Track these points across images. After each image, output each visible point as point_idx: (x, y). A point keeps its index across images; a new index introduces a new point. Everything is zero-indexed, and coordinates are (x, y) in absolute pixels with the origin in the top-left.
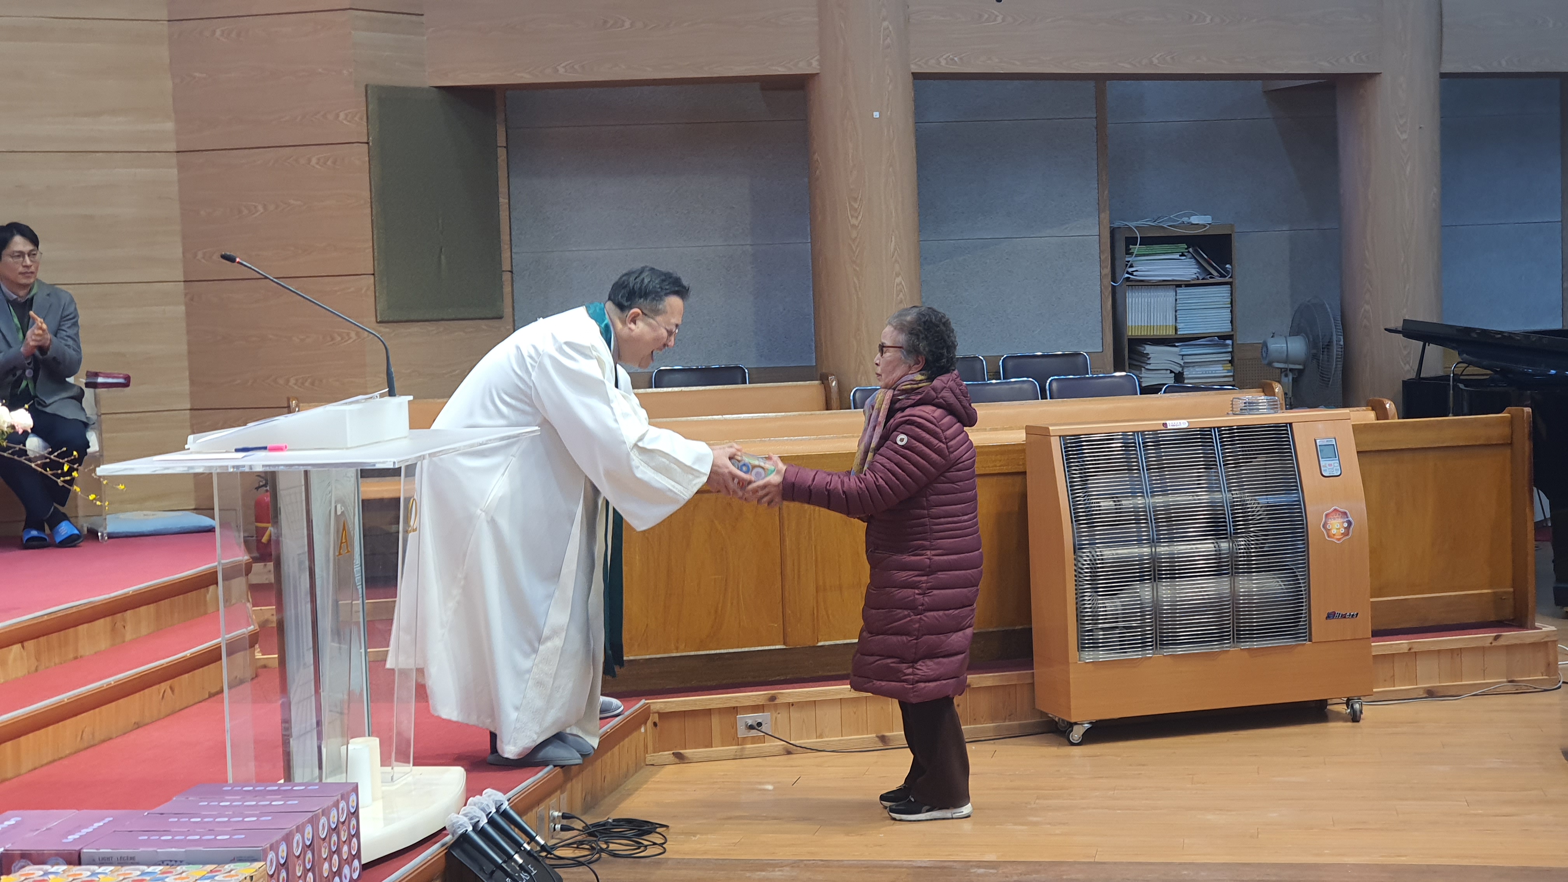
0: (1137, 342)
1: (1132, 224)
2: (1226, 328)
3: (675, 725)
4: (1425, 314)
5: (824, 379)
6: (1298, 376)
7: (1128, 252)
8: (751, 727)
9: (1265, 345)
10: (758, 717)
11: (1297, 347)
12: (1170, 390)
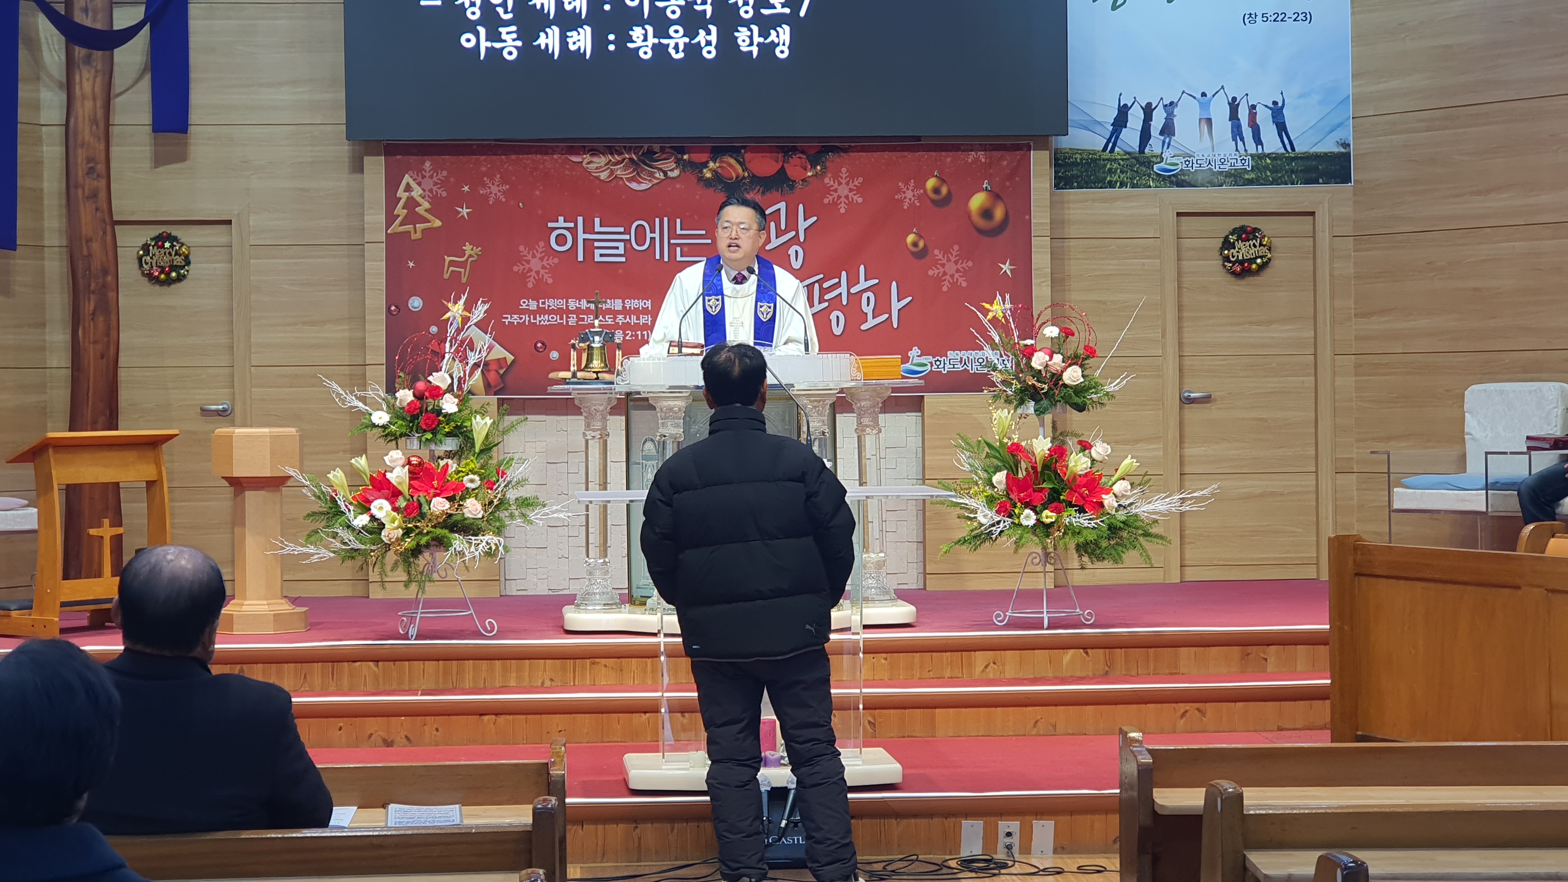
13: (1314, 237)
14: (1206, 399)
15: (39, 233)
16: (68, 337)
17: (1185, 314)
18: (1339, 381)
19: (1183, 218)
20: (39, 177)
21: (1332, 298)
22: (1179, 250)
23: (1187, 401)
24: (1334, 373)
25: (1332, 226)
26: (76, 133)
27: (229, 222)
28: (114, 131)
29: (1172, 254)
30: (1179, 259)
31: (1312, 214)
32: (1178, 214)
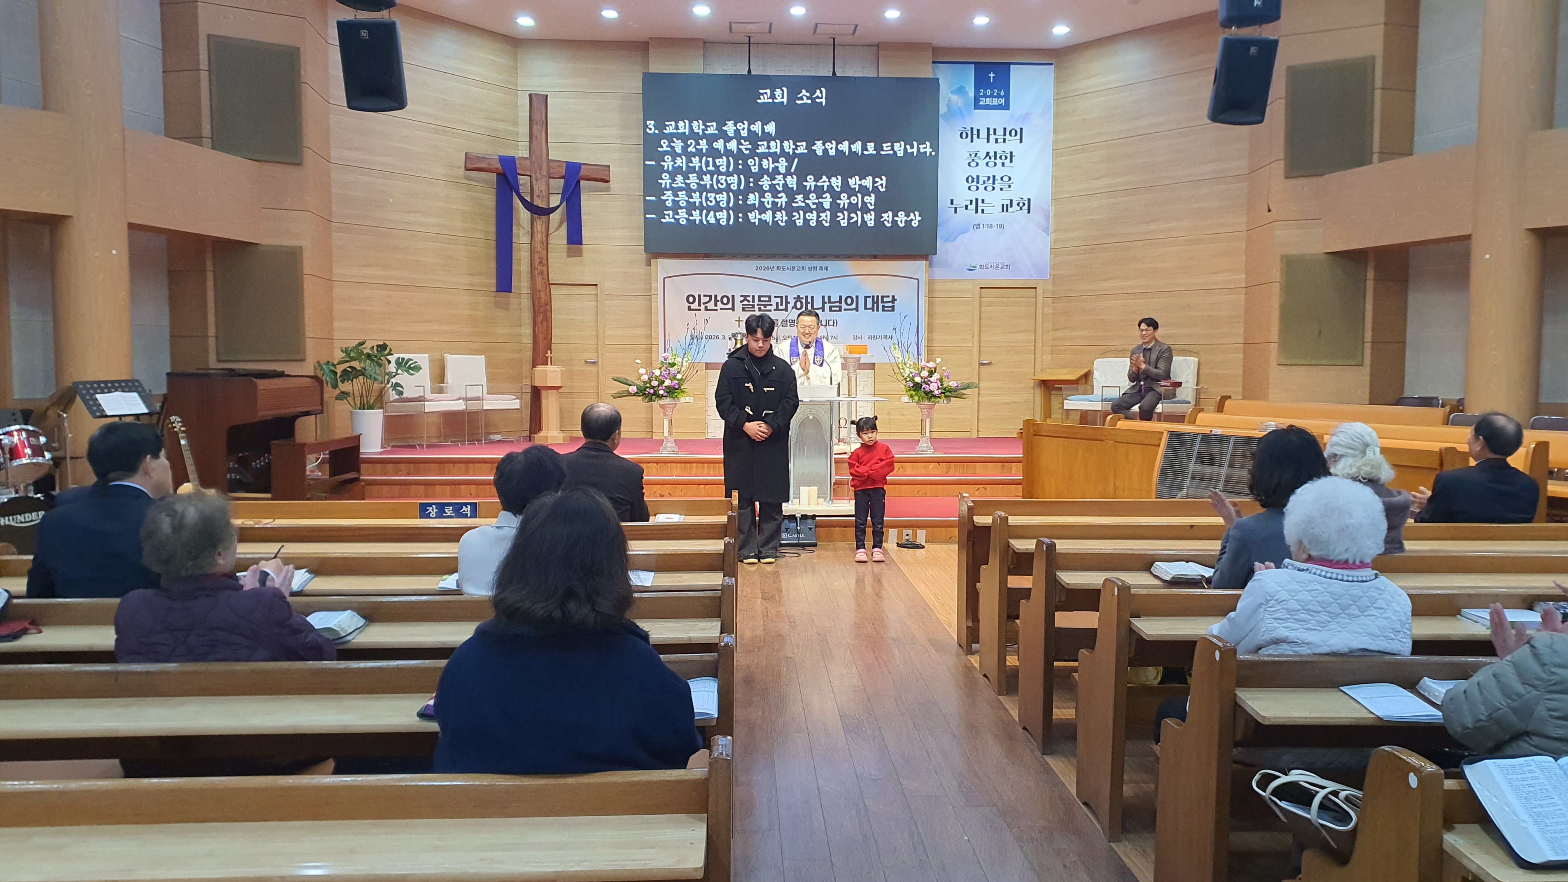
13: (1036, 298)
14: (990, 364)
15: (520, 288)
16: (531, 331)
17: (982, 329)
18: (1044, 357)
19: (983, 290)
20: (519, 265)
21: (1043, 323)
22: (980, 302)
23: (982, 364)
24: (1042, 354)
25: (1043, 293)
26: (534, 248)
27: (596, 285)
28: (550, 246)
29: (977, 304)
30: (980, 306)
31: (1036, 288)
32: (981, 288)
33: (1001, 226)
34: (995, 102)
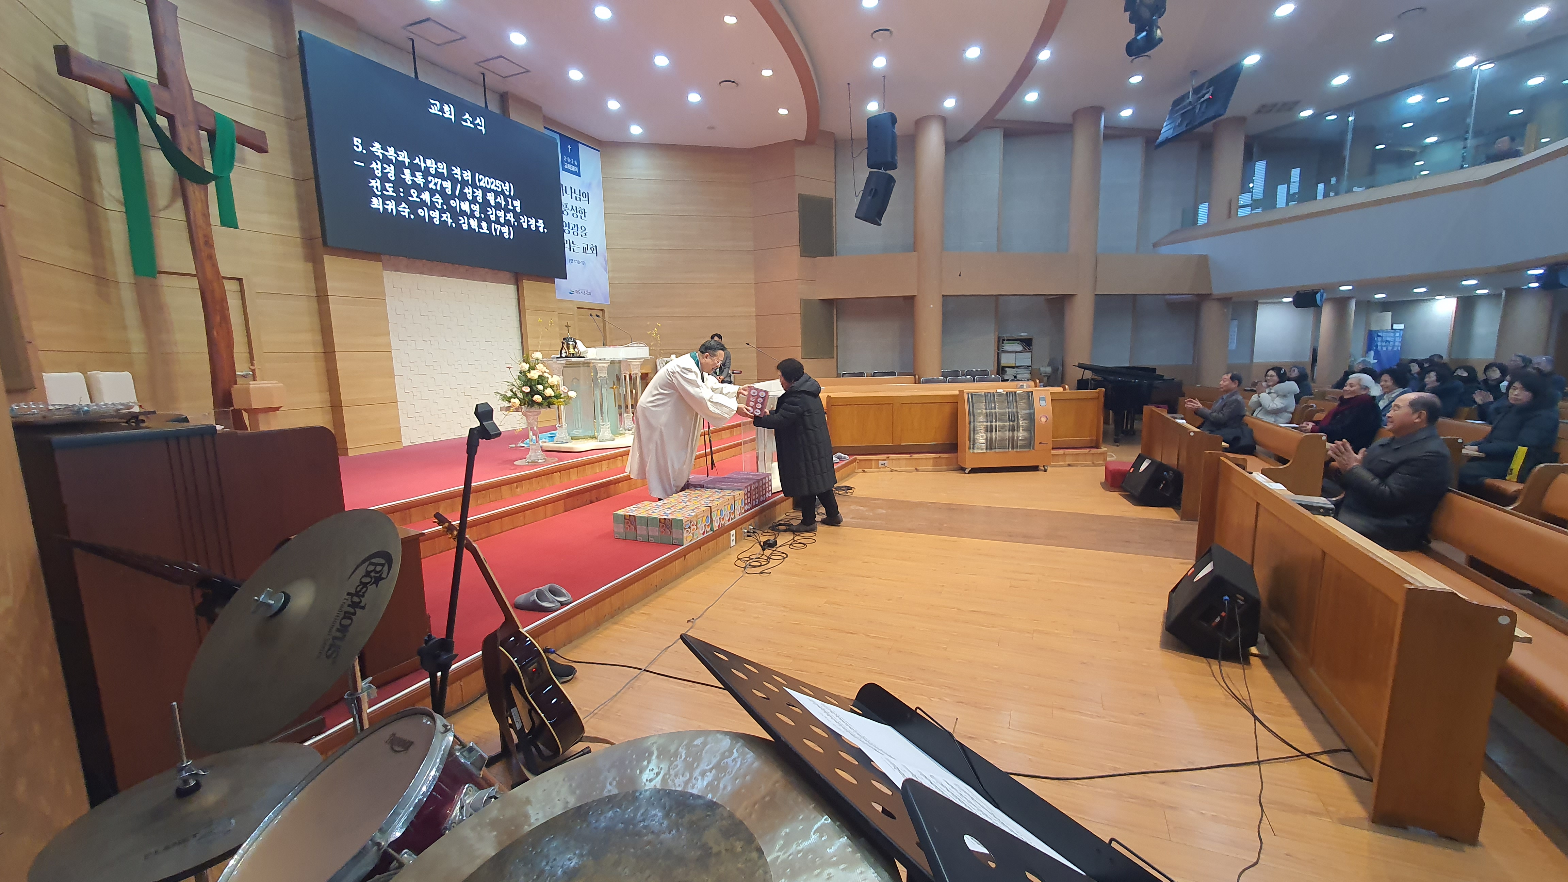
0: (1004, 367)
1: (1004, 335)
2: (1030, 364)
3: (863, 463)
4: (1086, 362)
5: (915, 376)
6: (1049, 377)
7: (1003, 343)
8: (882, 464)
9: (1040, 369)
10: (884, 462)
11: (1049, 370)
12: (1012, 380)
21: (609, 335)
31: (604, 310)
32: (578, 308)
33: (584, 263)
34: (573, 169)
